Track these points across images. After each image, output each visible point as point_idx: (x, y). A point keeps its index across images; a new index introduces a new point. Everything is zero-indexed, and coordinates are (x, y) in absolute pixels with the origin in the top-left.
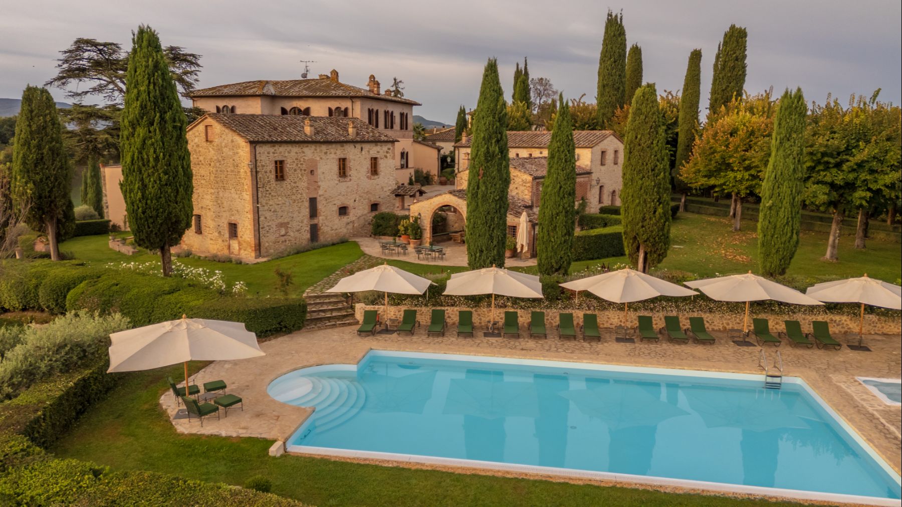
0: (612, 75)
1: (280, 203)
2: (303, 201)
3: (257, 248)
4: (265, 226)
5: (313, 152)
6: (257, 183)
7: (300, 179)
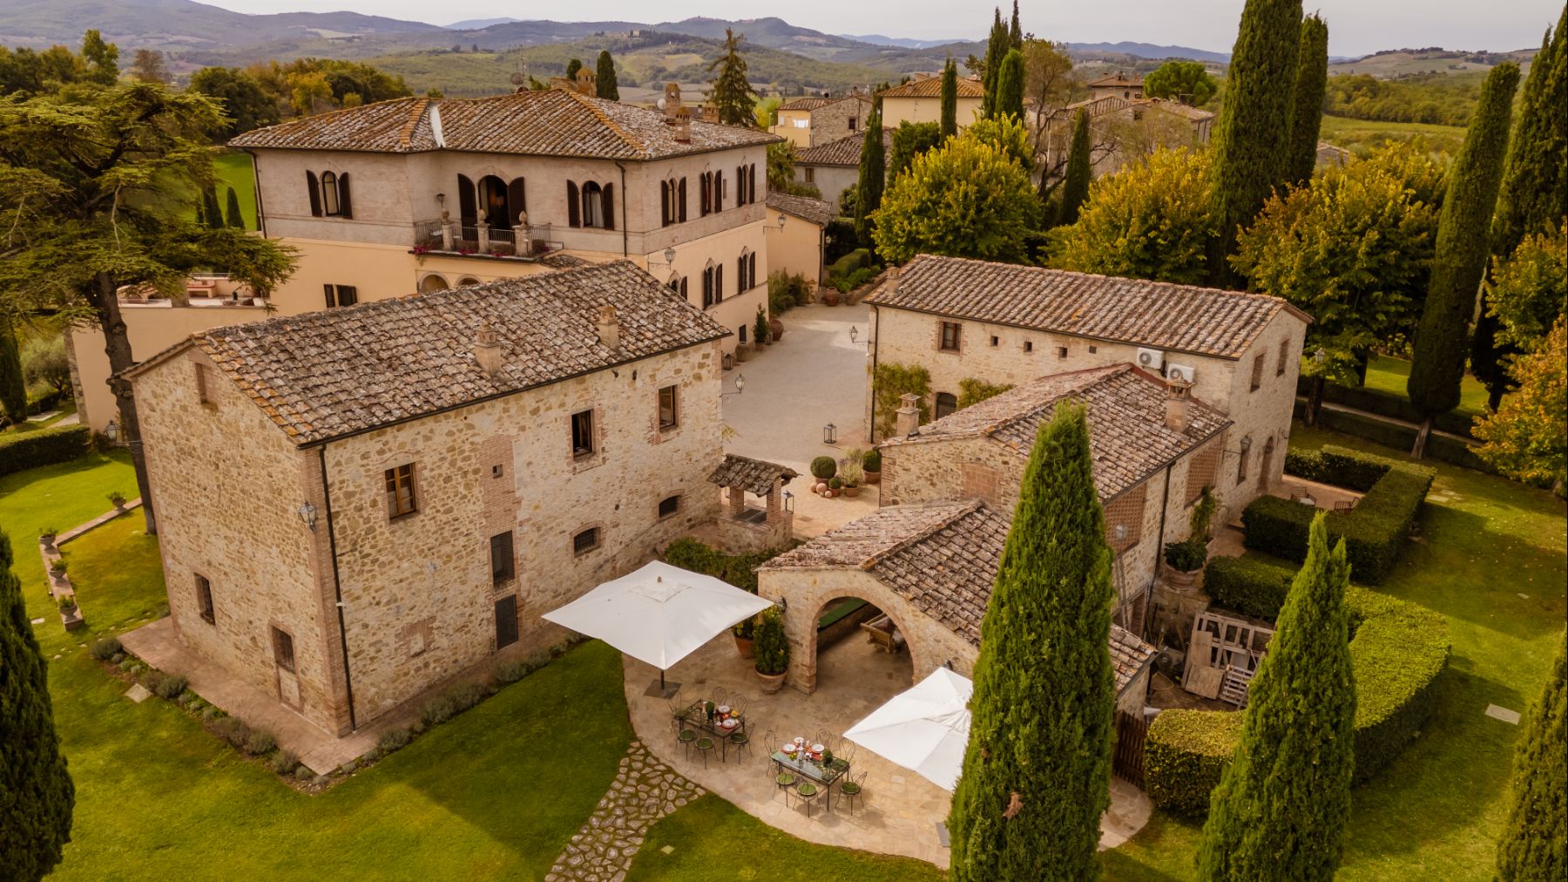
0: (1260, 107)
1: (407, 574)
2: (473, 551)
3: (345, 708)
4: (365, 646)
5: (500, 419)
6: (333, 546)
7: (465, 497)
